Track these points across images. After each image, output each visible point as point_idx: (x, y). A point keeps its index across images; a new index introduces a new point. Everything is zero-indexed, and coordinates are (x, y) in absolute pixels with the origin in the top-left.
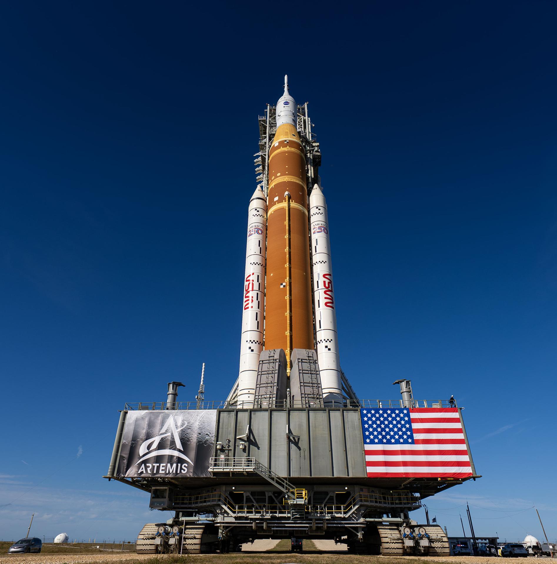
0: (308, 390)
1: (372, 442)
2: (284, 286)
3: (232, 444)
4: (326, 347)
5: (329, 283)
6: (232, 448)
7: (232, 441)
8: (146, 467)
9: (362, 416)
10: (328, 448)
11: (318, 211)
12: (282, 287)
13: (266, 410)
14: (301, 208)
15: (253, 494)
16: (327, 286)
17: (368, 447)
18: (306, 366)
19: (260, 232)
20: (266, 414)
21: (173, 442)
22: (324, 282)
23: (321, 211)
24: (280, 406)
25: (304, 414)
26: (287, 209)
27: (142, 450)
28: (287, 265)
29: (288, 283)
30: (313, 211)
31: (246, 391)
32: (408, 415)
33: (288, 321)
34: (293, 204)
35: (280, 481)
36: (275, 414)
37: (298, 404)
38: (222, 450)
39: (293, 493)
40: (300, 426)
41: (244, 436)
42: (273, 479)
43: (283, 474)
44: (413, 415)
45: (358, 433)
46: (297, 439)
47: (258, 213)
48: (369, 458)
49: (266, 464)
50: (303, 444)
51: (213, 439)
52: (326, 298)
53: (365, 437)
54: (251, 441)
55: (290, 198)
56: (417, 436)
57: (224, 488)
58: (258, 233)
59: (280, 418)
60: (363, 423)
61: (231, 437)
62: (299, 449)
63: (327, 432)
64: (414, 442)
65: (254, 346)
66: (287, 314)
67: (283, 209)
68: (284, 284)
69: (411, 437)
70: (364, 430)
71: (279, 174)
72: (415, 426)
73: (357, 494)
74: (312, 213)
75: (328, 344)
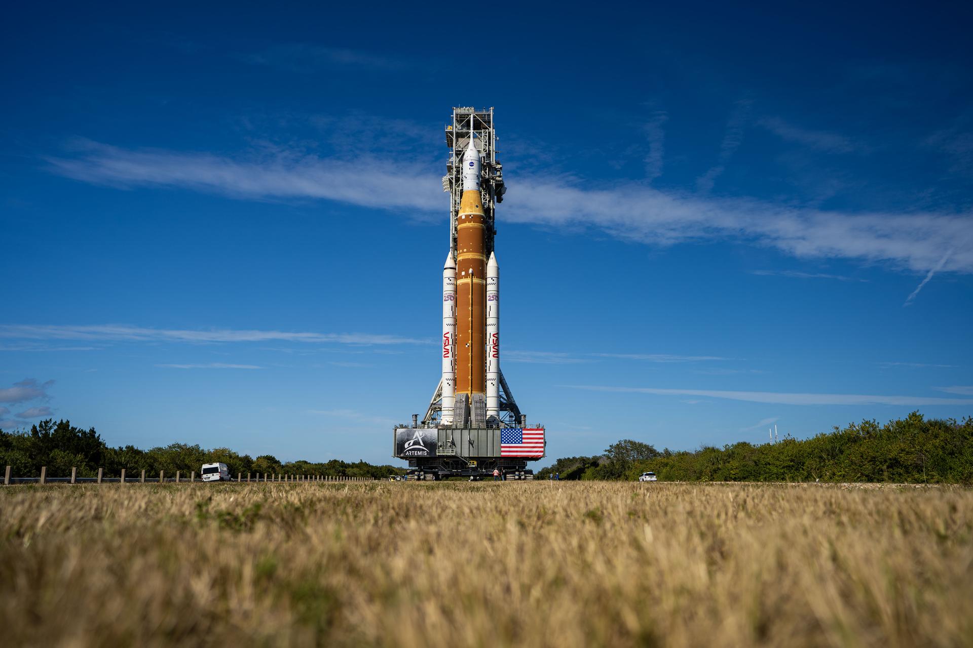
0: (479, 418)
1: (505, 443)
2: (468, 346)
3: (445, 443)
4: (492, 383)
5: (496, 340)
6: (445, 445)
7: (445, 442)
8: (409, 453)
9: (502, 432)
10: (486, 444)
11: (492, 282)
12: (467, 346)
13: (459, 429)
14: (481, 282)
15: (453, 461)
16: (495, 342)
17: (502, 445)
18: (478, 405)
19: (452, 298)
20: (460, 431)
21: (419, 443)
22: (493, 340)
23: (494, 282)
24: (465, 428)
25: (476, 431)
26: (471, 284)
27: (406, 445)
28: (470, 331)
29: (470, 345)
30: (489, 281)
31: (447, 409)
32: (521, 432)
33: (470, 371)
34: (476, 280)
35: (465, 458)
36: (463, 431)
37: (474, 426)
38: (441, 446)
39: (471, 463)
40: (474, 436)
41: (450, 441)
42: (462, 457)
43: (467, 455)
44: (524, 432)
45: (499, 439)
46: (472, 442)
47: (450, 282)
48: (503, 449)
49: (460, 452)
50: (475, 444)
51: (437, 441)
52: (494, 351)
53: (502, 441)
54: (453, 443)
55: (472, 275)
56: (524, 441)
57: (441, 459)
58: (451, 300)
59: (466, 432)
60: (502, 435)
61: (444, 440)
62: (473, 447)
63: (486, 439)
64: (522, 443)
65: (451, 382)
66: (470, 365)
67: (467, 284)
68: (468, 344)
69: (521, 441)
70: (502, 438)
71: (465, 250)
72: (524, 436)
73: (498, 462)
74: (488, 283)
75: (493, 382)
